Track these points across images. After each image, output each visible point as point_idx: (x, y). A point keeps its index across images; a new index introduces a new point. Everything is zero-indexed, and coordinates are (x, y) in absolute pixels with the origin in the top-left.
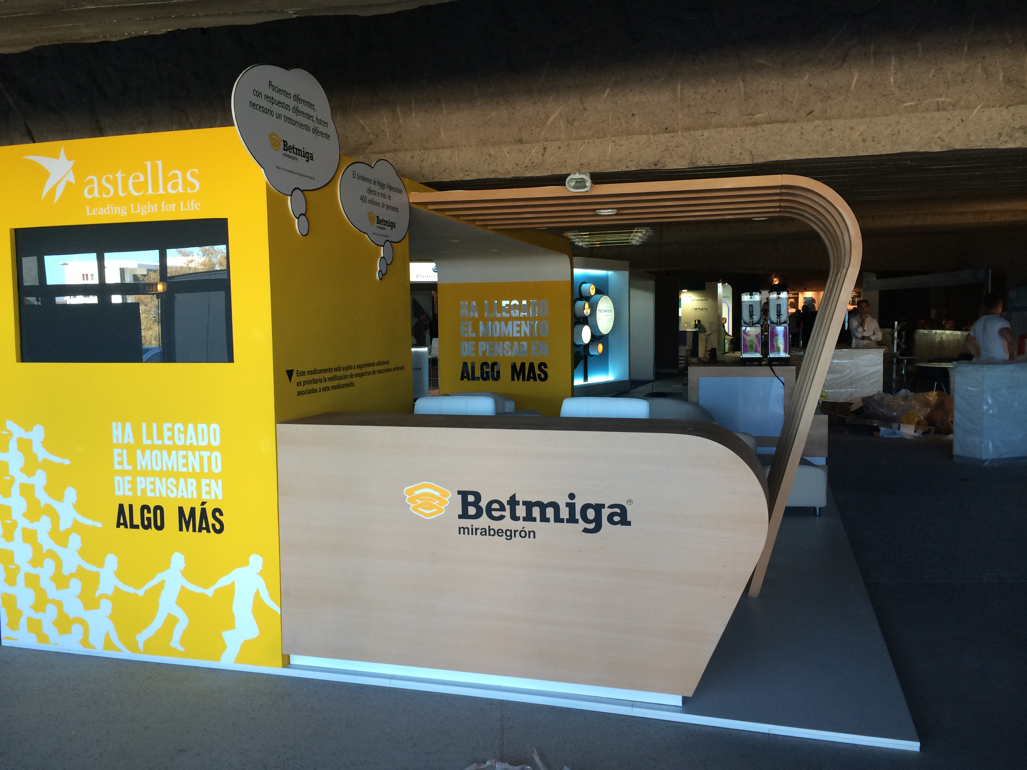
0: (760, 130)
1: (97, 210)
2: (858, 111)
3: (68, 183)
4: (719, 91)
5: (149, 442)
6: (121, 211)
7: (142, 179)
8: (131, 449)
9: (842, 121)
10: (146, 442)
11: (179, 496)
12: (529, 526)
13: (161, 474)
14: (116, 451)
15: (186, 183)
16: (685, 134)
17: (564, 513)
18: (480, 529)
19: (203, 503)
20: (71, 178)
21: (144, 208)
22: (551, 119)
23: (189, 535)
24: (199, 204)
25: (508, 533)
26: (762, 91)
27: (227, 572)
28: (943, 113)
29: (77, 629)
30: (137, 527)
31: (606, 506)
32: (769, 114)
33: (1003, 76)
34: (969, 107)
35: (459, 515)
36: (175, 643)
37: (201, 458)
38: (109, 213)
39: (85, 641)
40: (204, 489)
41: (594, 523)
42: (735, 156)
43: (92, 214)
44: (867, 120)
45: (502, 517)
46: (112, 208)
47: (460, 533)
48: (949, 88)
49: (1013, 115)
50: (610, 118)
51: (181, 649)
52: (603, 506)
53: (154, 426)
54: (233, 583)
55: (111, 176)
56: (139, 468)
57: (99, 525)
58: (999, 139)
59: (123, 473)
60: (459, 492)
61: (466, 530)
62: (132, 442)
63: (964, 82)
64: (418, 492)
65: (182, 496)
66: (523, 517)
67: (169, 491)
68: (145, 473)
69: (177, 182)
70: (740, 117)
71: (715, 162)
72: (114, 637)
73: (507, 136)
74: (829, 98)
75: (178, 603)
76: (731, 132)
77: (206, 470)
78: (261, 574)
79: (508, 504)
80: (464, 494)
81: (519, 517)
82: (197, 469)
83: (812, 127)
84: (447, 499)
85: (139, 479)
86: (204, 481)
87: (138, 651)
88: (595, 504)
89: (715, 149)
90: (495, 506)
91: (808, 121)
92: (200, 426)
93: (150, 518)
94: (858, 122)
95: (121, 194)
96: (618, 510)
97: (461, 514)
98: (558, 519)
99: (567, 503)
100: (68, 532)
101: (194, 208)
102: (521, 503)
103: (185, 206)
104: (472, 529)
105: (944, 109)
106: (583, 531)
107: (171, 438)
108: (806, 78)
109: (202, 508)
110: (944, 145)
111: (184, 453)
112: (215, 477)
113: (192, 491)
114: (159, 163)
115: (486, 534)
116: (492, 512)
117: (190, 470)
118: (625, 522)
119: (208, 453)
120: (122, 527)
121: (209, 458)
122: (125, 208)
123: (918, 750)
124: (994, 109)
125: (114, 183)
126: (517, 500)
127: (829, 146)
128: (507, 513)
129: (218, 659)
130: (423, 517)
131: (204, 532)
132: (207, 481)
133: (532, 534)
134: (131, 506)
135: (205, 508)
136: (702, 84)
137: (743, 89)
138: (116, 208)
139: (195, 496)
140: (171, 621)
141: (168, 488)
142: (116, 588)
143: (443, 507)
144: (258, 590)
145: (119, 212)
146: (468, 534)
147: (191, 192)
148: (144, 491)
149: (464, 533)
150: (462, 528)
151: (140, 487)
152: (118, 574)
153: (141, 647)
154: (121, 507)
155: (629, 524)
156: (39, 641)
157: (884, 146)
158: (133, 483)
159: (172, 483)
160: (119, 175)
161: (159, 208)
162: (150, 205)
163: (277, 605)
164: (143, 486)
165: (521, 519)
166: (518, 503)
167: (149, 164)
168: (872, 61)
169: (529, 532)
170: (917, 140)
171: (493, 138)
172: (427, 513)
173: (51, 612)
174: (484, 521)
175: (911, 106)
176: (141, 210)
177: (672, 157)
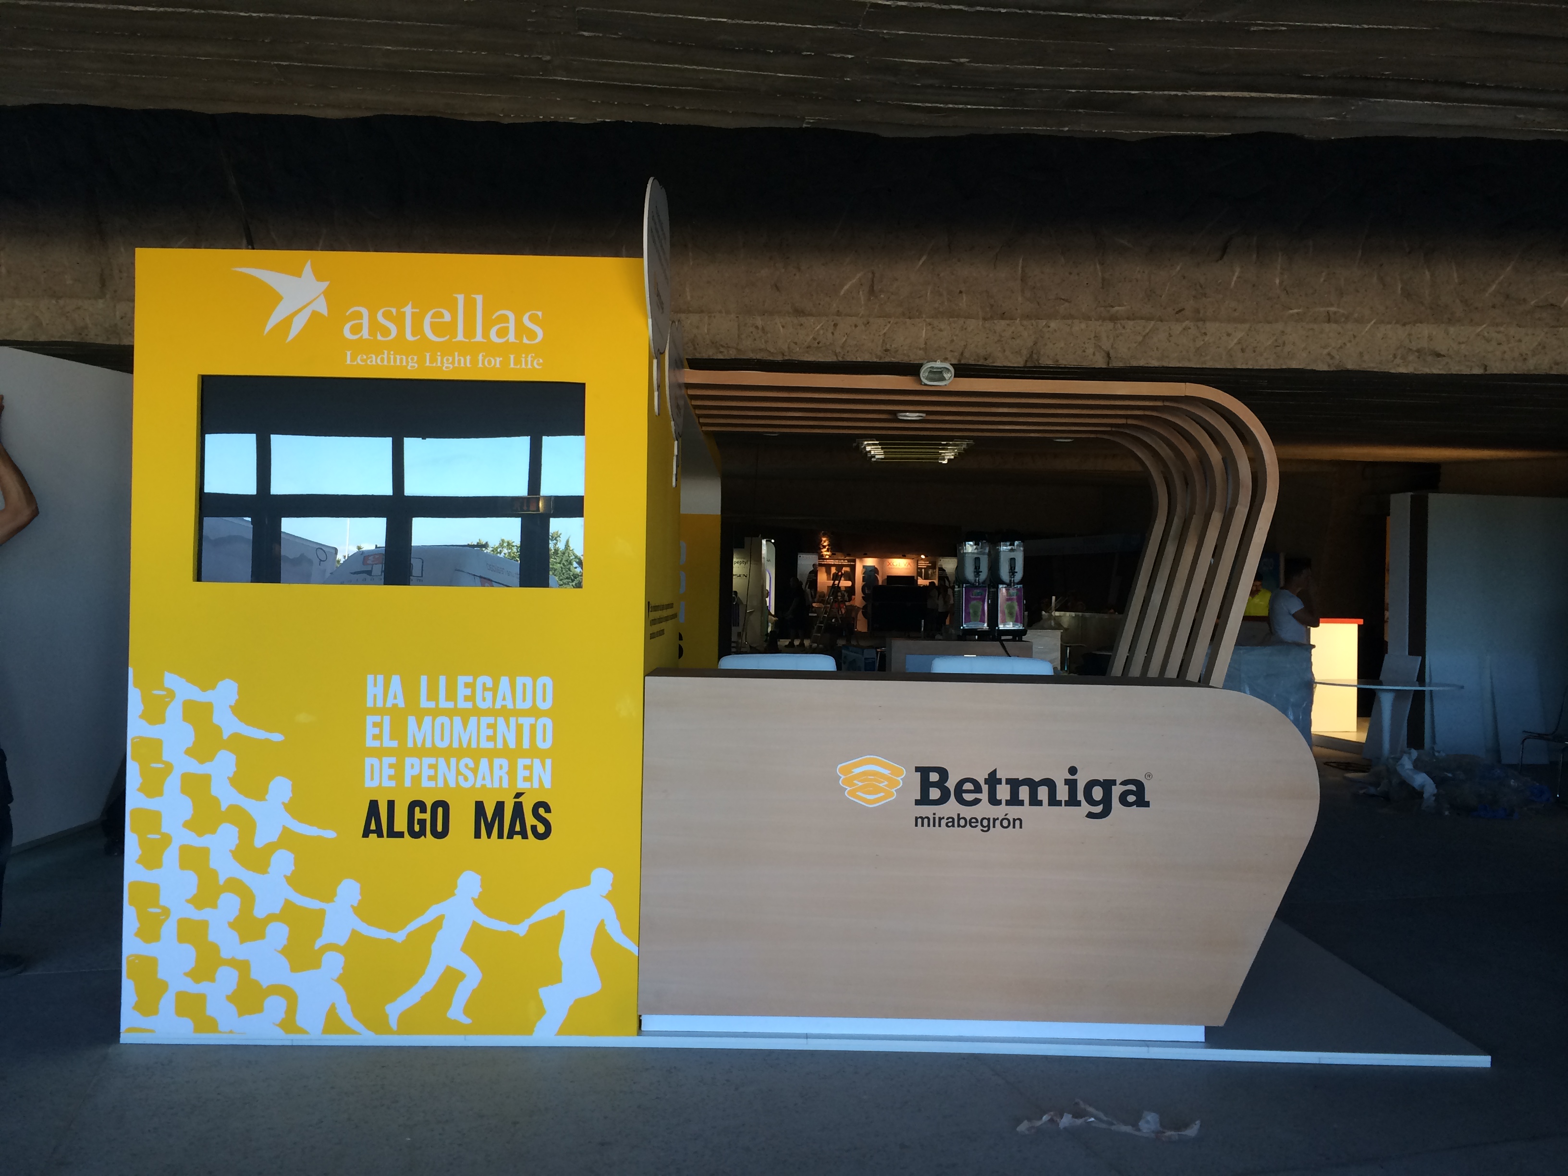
0: (1119, 325)
1: (365, 357)
2: (1236, 314)
3: (315, 315)
4: (1070, 274)
5: (431, 705)
6: (407, 362)
7: (447, 317)
8: (398, 718)
9: (1217, 324)
10: (424, 703)
11: (478, 785)
12: (1014, 812)
13: (448, 753)
14: (370, 719)
15: (521, 329)
16: (1025, 322)
17: (1062, 793)
18: (945, 818)
19: (518, 795)
20: (321, 307)
21: (447, 360)
22: (846, 287)
23: (492, 844)
24: (541, 361)
25: (985, 823)
26: (1125, 279)
27: (553, 896)
28: (1334, 326)
29: (275, 1007)
30: (400, 835)
31: (1118, 782)
32: (1132, 308)
33: (1402, 289)
34: (1361, 321)
35: (916, 800)
36: (456, 1012)
37: (519, 728)
38: (385, 363)
39: (288, 1023)
40: (521, 773)
41: (1102, 805)
42: (1088, 356)
43: (355, 363)
44: (1247, 326)
45: (976, 801)
46: (392, 357)
47: (916, 825)
48: (1343, 297)
49: (1410, 335)
50: (929, 294)
51: (466, 1021)
52: (1113, 782)
53: (442, 680)
54: (562, 914)
55: (394, 310)
56: (410, 744)
57: (330, 834)
58: (1393, 361)
59: (379, 753)
60: (918, 769)
61: (926, 821)
62: (401, 704)
63: (1358, 291)
64: (857, 771)
65: (483, 786)
66: (1006, 800)
67: (460, 778)
68: (420, 752)
69: (507, 328)
70: (1096, 309)
71: (1063, 363)
72: (346, 1014)
73: (785, 304)
74: (1205, 295)
75: (465, 949)
76: (1083, 326)
77: (526, 744)
78: (609, 897)
79: (985, 784)
80: (924, 771)
81: (1001, 800)
82: (512, 745)
83: (1180, 329)
84: (899, 779)
85: (408, 761)
86: (521, 762)
87: (388, 1031)
88: (1103, 780)
89: (1062, 345)
90: (968, 786)
91: (1177, 320)
92: (520, 681)
93: (425, 820)
94: (1236, 328)
95: (409, 337)
96: (1132, 787)
97: (919, 798)
98: (1053, 801)
99: (1066, 780)
100: (271, 848)
101: (532, 364)
102: (1004, 781)
103: (517, 361)
104: (934, 818)
105: (1336, 322)
106: (1086, 816)
107: (470, 698)
108: (1178, 268)
109: (515, 802)
110: (1333, 364)
111: (491, 720)
112: (542, 755)
113: (501, 778)
114: (479, 299)
115: (953, 826)
116: (963, 794)
117: (500, 745)
118: (1142, 802)
119: (532, 720)
120: (373, 836)
121: (533, 728)
122: (415, 358)
123: (1488, 1065)
124: (1389, 326)
125: (399, 320)
126: (998, 777)
127: (1203, 354)
128: (984, 796)
129: (529, 1031)
130: (863, 804)
131: (517, 838)
132: (527, 762)
133: (1017, 822)
134: (391, 804)
135: (521, 803)
136: (1049, 262)
137: (1100, 274)
138: (398, 357)
139: (505, 785)
140: (452, 977)
141: (458, 773)
142: (354, 933)
143: (893, 790)
144: (602, 921)
145: (404, 364)
146: (929, 825)
147: (528, 342)
148: (416, 779)
149: (923, 825)
150: (921, 817)
151: (408, 773)
152: (360, 911)
153: (393, 1023)
154: (374, 806)
155: (1147, 804)
156: (196, 1030)
157: (1267, 359)
158: (399, 767)
159: (466, 766)
160: (408, 310)
161: (474, 361)
162: (458, 356)
163: (634, 943)
164: (416, 771)
165: (1004, 802)
166: (999, 781)
167: (461, 298)
168: (1255, 256)
169: (1014, 820)
170: (1304, 355)
171: (764, 305)
172: (870, 799)
173: (227, 978)
174: (952, 807)
175: (1298, 313)
176: (442, 362)
177: (1004, 351)
